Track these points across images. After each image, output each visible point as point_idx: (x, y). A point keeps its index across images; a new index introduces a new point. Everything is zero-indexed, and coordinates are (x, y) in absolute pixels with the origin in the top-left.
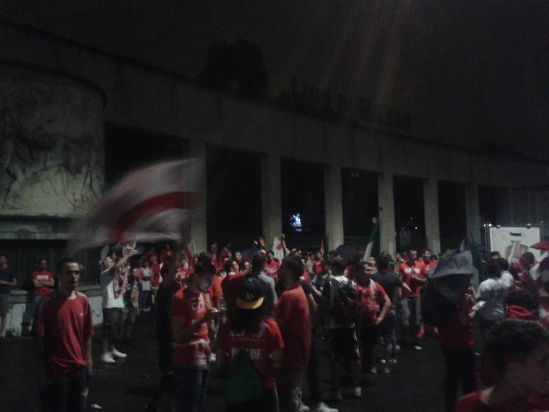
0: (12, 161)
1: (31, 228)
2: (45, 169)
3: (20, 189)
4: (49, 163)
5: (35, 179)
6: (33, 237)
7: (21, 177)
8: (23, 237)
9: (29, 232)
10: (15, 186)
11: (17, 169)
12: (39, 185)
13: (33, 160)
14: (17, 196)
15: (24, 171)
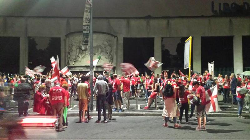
0: (79, 53)
1: (82, 68)
2: (86, 55)
3: (81, 60)
4: (87, 53)
5: (84, 57)
6: (82, 70)
7: (80, 57)
8: (80, 70)
9: (81, 69)
10: (80, 59)
11: (80, 55)
12: (85, 59)
13: (83, 53)
14: (80, 62)
15: (81, 56)
